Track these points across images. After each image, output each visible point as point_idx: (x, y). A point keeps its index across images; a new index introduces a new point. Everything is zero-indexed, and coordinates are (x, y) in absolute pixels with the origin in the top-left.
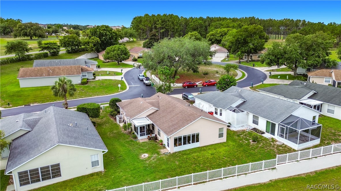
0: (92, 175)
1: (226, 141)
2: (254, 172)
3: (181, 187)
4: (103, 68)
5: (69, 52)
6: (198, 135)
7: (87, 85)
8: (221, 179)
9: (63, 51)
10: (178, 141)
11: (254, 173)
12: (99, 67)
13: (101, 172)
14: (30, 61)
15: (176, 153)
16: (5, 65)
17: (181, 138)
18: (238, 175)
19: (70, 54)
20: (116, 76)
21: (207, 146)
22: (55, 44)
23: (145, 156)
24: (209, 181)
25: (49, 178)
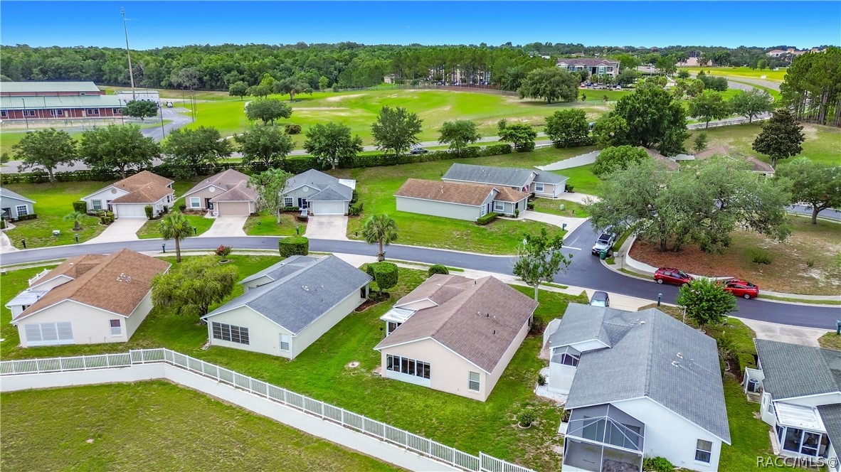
0: (277, 358)
1: (484, 401)
2: (438, 460)
3: (329, 420)
4: (580, 192)
5: (558, 146)
6: (427, 367)
7: (483, 227)
8: (382, 440)
9: (543, 141)
10: (394, 363)
11: (435, 461)
12: (569, 189)
13: (288, 359)
14: (473, 159)
15: (388, 379)
16: (431, 163)
17: (398, 360)
18: (408, 449)
19: (559, 150)
20: (574, 216)
21: (442, 393)
22: (525, 129)
23: (353, 365)
24: (364, 433)
25: (238, 341)
